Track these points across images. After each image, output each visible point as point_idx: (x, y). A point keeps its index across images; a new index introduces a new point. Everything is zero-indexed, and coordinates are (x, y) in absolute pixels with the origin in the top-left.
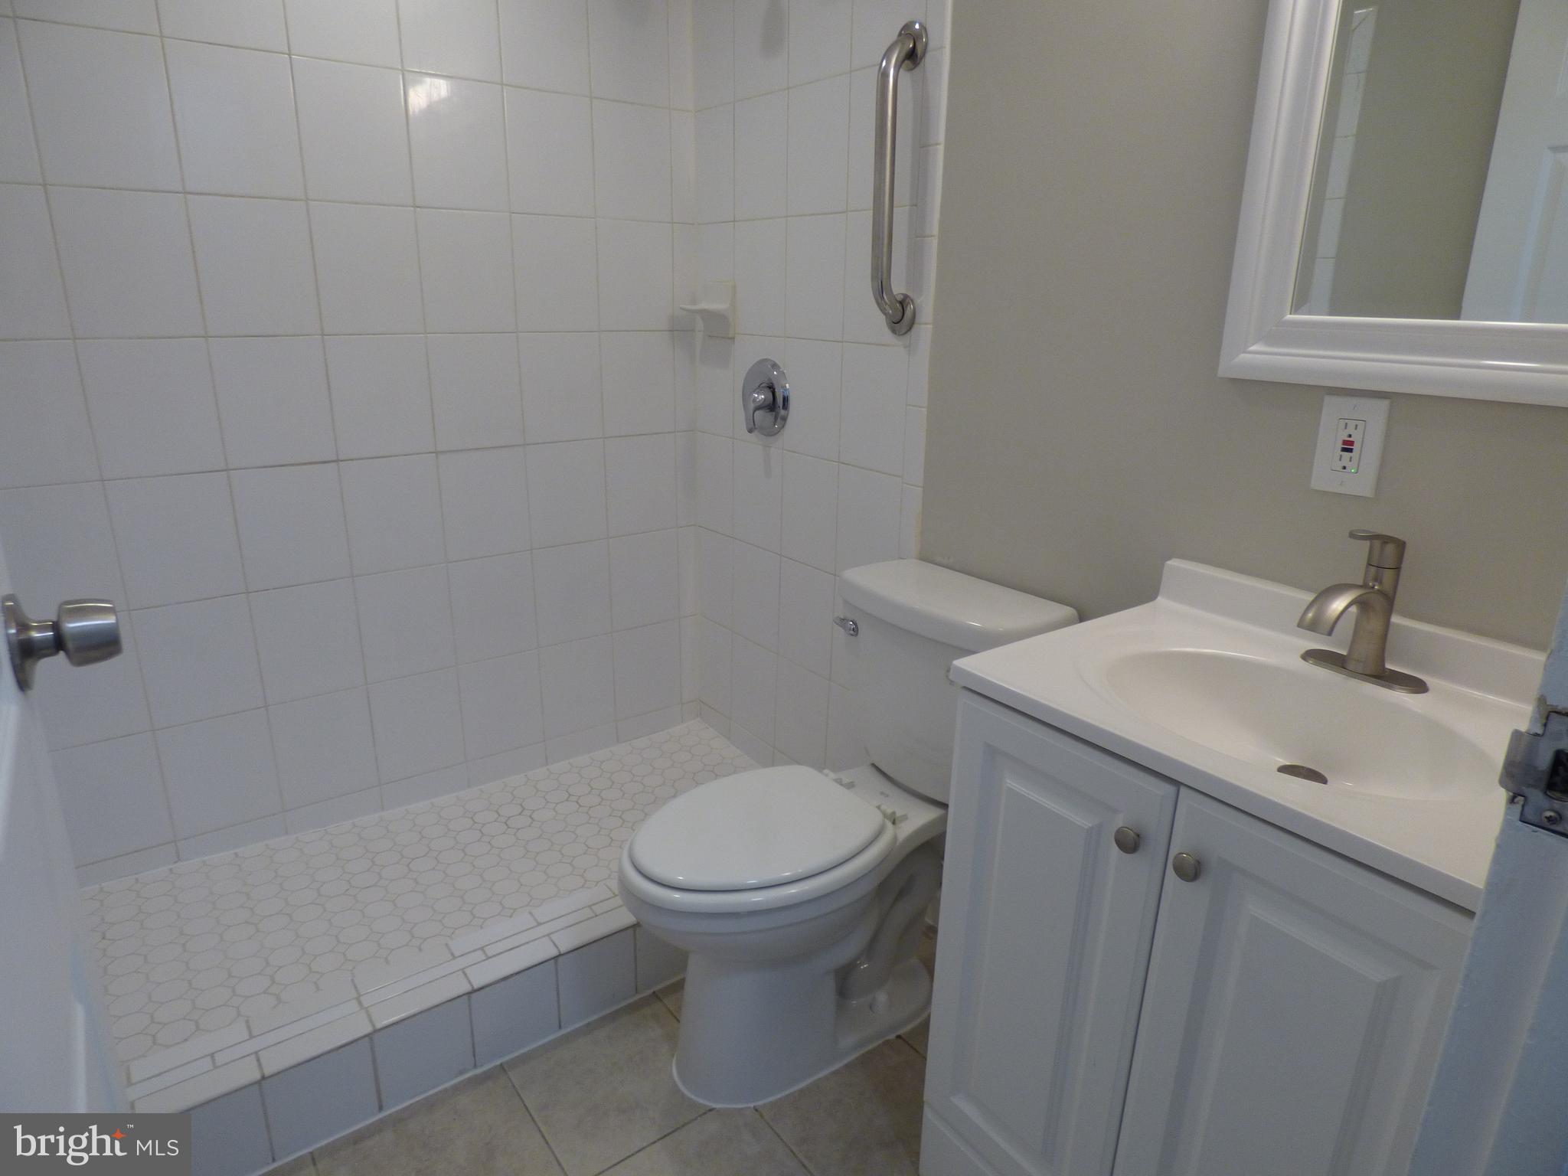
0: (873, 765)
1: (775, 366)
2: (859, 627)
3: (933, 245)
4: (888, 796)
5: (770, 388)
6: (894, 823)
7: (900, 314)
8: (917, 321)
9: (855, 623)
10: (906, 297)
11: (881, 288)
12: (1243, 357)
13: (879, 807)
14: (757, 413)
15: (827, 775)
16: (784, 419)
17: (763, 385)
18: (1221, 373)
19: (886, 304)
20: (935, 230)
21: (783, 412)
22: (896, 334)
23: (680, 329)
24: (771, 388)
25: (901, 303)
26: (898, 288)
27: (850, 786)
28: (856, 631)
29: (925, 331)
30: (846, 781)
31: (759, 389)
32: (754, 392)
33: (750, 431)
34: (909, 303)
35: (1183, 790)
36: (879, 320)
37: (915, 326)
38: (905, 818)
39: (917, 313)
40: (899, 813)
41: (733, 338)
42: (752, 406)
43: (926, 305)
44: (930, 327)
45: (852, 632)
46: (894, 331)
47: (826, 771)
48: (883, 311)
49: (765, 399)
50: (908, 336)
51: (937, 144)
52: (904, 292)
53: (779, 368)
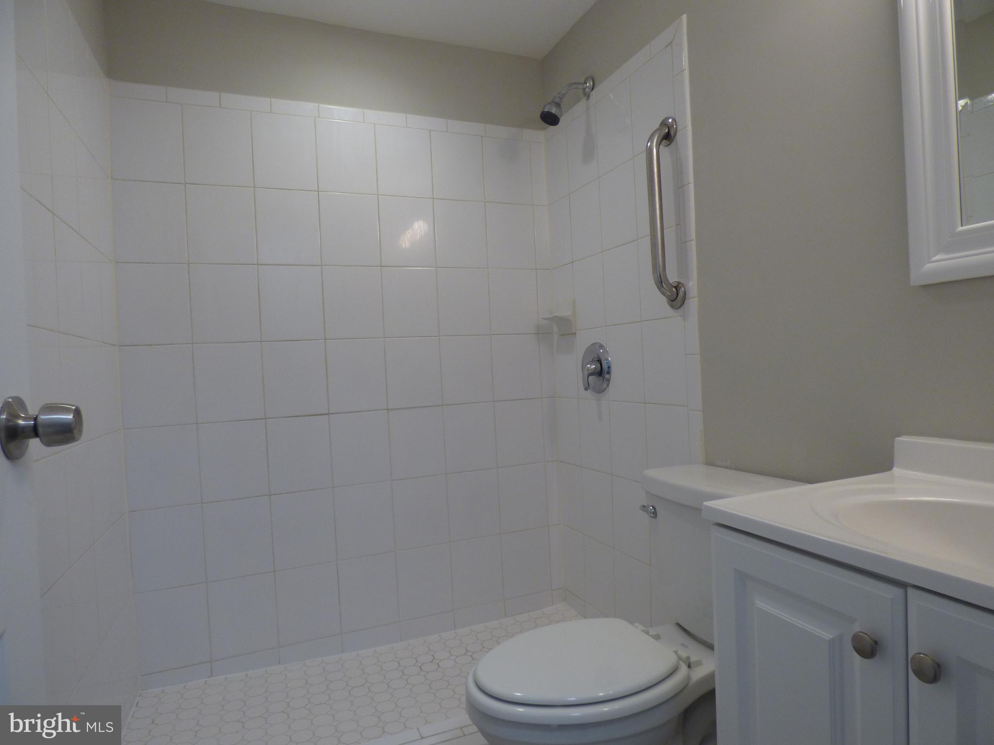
0: (678, 624)
1: (601, 346)
2: (657, 510)
3: (693, 247)
4: (687, 647)
5: (598, 361)
6: (689, 666)
7: (675, 294)
8: (687, 297)
9: (654, 508)
10: (679, 283)
11: (661, 281)
12: (929, 266)
13: (676, 652)
14: (590, 378)
15: (637, 627)
16: (609, 380)
17: (594, 359)
18: (912, 283)
19: (665, 290)
20: (693, 236)
21: (607, 376)
22: (674, 308)
23: (542, 333)
24: (600, 361)
25: (676, 287)
26: (672, 277)
27: (657, 637)
28: (655, 514)
29: (693, 303)
30: (652, 632)
31: (591, 363)
32: (588, 364)
33: (586, 389)
34: (681, 287)
35: (910, 591)
36: (662, 300)
37: (686, 301)
38: (699, 663)
39: (687, 292)
40: (693, 659)
41: (575, 334)
42: (586, 373)
43: (692, 286)
44: (696, 299)
45: (652, 515)
46: (672, 306)
47: (637, 624)
48: (663, 294)
49: (595, 368)
50: (682, 308)
51: (689, 183)
52: (677, 280)
53: (604, 347)
